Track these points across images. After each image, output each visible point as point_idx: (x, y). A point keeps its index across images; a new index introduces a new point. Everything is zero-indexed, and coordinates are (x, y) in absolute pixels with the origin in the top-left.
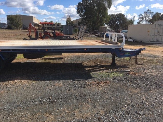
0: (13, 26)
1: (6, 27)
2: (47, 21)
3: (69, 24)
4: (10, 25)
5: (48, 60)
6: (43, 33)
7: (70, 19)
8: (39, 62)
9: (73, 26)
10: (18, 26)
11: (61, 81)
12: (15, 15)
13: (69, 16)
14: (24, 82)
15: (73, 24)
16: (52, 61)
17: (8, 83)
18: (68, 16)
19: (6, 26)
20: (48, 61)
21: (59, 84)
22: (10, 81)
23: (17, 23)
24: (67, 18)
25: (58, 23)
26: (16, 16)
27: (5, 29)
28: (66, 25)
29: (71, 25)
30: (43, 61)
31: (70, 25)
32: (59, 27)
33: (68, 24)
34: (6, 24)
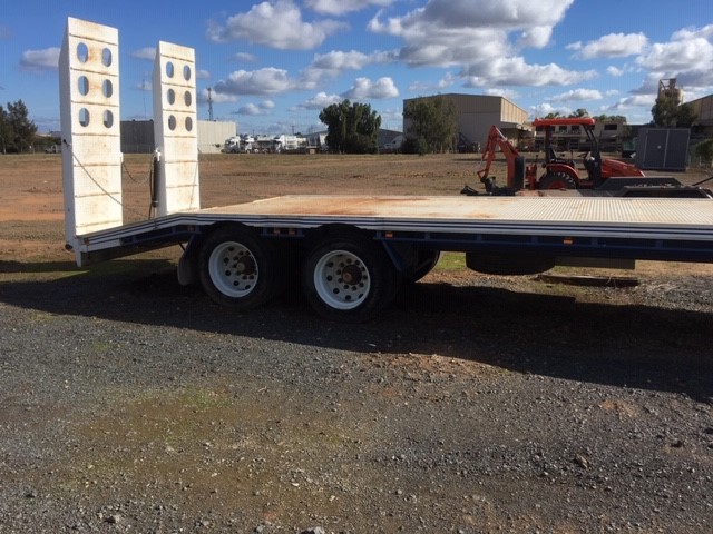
0: (422, 141)
1: (398, 145)
2: (557, 114)
3: (669, 119)
4: (413, 136)
5: (561, 285)
6: (544, 166)
7: (676, 94)
8: (523, 290)
9: (688, 126)
10: (441, 140)
11: (631, 392)
12: (433, 97)
13: (673, 81)
14: (468, 366)
15: (692, 120)
16: (580, 293)
17: (408, 361)
18: (666, 83)
19: (399, 141)
20: (561, 289)
21: (619, 403)
22: (417, 355)
23: (440, 126)
24: (659, 94)
25: (612, 118)
26: (438, 100)
27: (396, 151)
28: (651, 125)
29: (678, 125)
30: (542, 288)
31: (674, 122)
32: (613, 134)
33: (664, 121)
34: (398, 134)
